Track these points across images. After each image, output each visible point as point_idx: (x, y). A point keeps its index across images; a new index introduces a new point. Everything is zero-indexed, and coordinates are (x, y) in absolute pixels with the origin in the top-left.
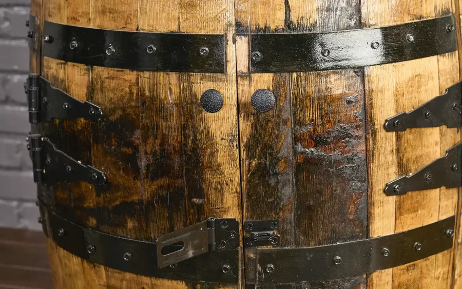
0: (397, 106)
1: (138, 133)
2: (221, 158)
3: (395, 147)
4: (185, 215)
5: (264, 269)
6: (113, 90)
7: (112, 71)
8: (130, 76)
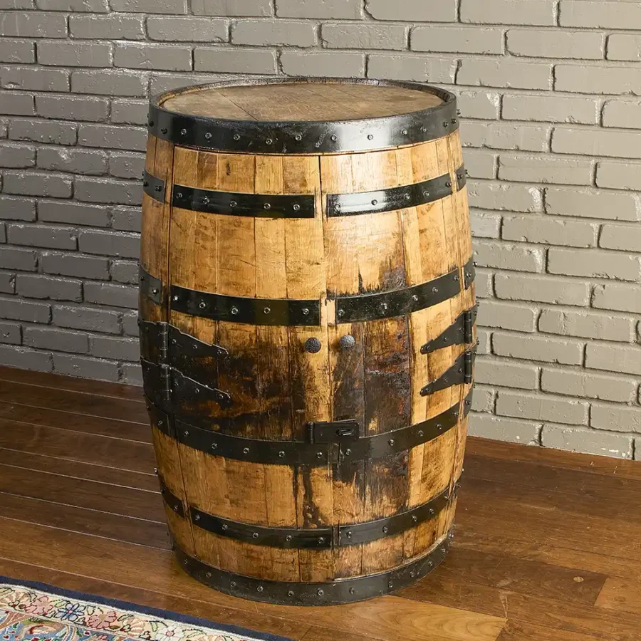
0: (428, 337)
1: (256, 367)
2: (317, 382)
3: (427, 364)
4: (292, 422)
5: (345, 452)
6: (236, 338)
7: (235, 325)
8: (251, 328)
